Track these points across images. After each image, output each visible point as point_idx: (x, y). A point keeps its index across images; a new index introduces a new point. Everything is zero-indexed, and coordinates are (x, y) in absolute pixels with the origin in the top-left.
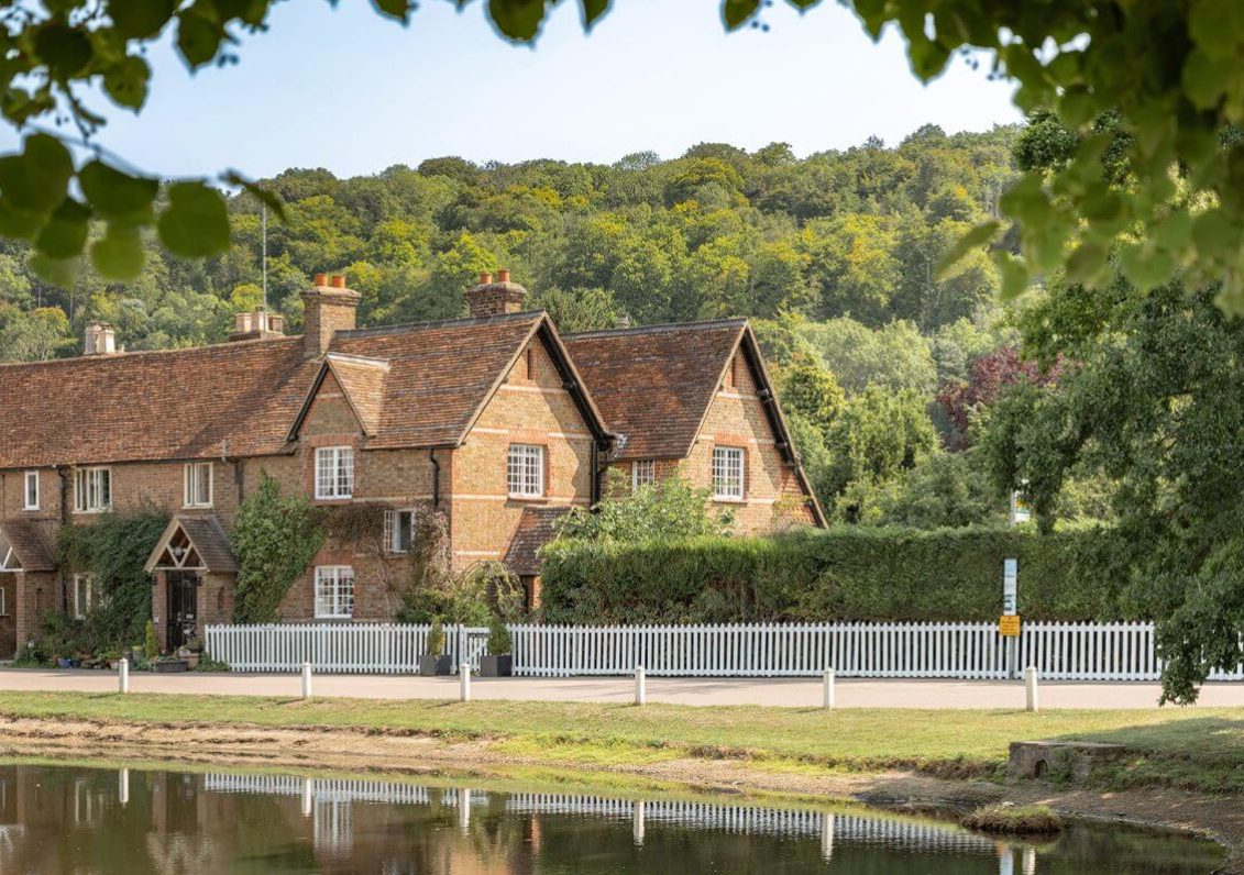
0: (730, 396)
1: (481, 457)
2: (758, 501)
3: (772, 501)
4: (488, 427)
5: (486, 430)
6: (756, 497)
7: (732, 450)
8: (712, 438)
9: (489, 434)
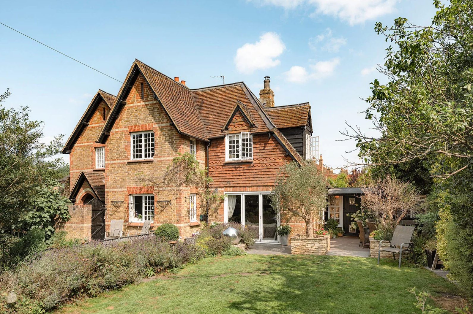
0: (139, 104)
1: (82, 155)
2: (162, 159)
3: (172, 158)
4: (85, 143)
5: (84, 144)
6: (160, 157)
7: (147, 133)
8: (127, 129)
9: (85, 145)
